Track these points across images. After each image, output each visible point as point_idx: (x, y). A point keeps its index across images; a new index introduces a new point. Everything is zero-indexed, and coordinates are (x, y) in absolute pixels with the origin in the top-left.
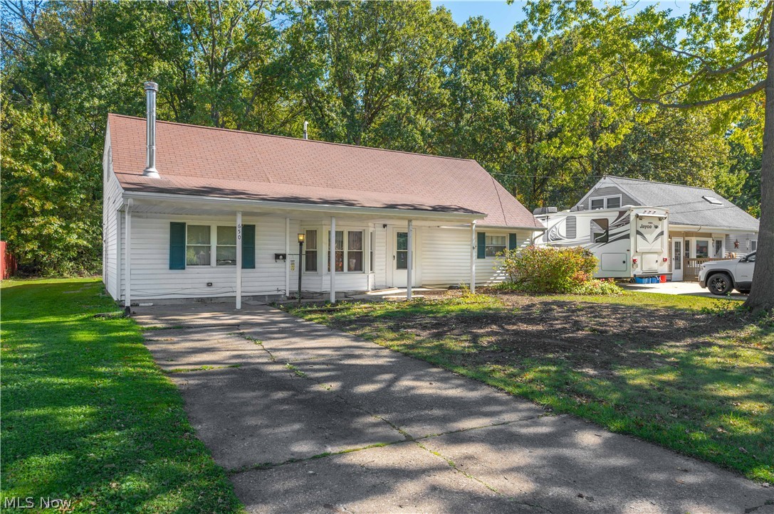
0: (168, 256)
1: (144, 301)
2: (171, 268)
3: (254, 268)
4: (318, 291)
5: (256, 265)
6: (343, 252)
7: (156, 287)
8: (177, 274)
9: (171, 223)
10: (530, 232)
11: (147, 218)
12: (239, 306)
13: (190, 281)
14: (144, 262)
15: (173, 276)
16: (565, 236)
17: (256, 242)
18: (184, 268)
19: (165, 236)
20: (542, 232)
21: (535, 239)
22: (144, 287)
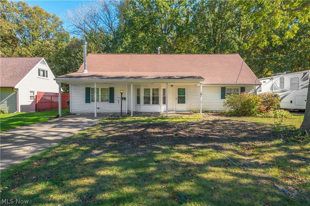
0: (85, 99)
1: (78, 113)
2: (86, 102)
3: (114, 103)
4: (140, 112)
5: (115, 102)
6: (150, 97)
7: (82, 109)
8: (88, 104)
9: (86, 88)
10: (255, 86)
11: (79, 86)
12: (96, 116)
13: (92, 107)
14: (77, 100)
15: (87, 105)
16: (279, 87)
17: (115, 93)
18: (90, 103)
19: (84, 92)
20: (259, 86)
21: (257, 89)
22: (78, 109)
